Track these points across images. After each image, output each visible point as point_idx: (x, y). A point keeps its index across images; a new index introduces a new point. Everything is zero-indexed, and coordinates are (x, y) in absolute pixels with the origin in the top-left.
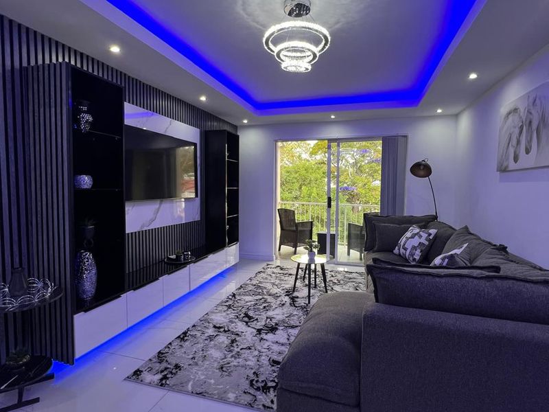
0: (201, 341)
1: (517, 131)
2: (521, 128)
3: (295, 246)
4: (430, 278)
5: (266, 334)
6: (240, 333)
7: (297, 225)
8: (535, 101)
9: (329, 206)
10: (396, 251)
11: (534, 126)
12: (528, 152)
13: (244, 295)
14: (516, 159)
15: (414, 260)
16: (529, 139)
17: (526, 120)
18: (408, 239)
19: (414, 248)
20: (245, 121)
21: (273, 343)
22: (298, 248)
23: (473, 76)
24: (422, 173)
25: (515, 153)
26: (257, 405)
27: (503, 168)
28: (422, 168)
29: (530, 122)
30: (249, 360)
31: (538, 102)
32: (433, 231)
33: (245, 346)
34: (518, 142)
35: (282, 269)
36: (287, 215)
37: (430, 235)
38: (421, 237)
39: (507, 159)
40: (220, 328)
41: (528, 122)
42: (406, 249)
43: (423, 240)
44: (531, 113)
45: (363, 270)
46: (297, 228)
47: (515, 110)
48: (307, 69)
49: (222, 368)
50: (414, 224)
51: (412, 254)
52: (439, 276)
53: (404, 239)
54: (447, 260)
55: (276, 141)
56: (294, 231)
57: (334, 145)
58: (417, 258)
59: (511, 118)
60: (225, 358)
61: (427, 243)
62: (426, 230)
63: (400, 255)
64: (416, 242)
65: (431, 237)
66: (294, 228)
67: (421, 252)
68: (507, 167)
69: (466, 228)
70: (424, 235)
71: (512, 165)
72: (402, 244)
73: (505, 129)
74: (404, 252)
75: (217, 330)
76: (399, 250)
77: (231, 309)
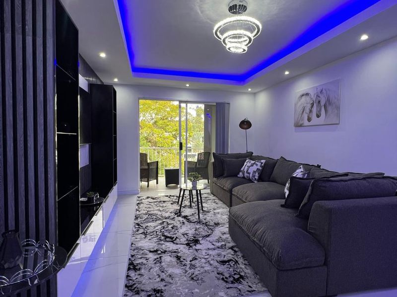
0: (153, 266)
1: (309, 106)
2: (312, 105)
3: (148, 181)
5: (195, 245)
6: (177, 251)
7: (148, 164)
8: (322, 91)
9: (181, 148)
10: (241, 174)
11: (322, 103)
12: (318, 116)
13: (148, 222)
14: (309, 120)
15: (255, 179)
16: (319, 110)
17: (316, 100)
18: (249, 167)
19: (254, 172)
20: (116, 80)
21: (206, 250)
22: (150, 182)
23: (287, 73)
24: (245, 127)
25: (308, 117)
26: (244, 293)
27: (299, 124)
28: (245, 123)
29: (319, 102)
31: (324, 91)
32: (263, 161)
33: (191, 258)
34: (311, 111)
35: (153, 199)
37: (262, 163)
38: (257, 165)
39: (303, 120)
40: (156, 251)
41: (317, 101)
42: (249, 173)
43: (258, 167)
44: (319, 97)
45: (208, 191)
46: (148, 167)
47: (307, 94)
48: (244, 50)
49: (192, 279)
50: (248, 158)
51: (254, 176)
53: (246, 167)
55: (139, 99)
57: (183, 105)
58: (257, 178)
59: (304, 98)
60: (186, 271)
61: (261, 168)
62: (259, 161)
63: (244, 177)
64: (255, 168)
65: (263, 165)
66: (146, 167)
67: (258, 174)
68: (303, 124)
69: (281, 157)
70: (259, 164)
71: (306, 123)
72: (245, 170)
73: (299, 103)
74: (248, 175)
75: (156, 253)
76: (244, 174)
77: (148, 236)
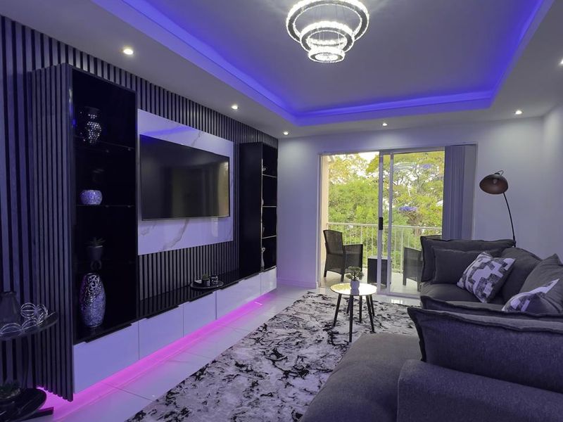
0: (218, 382)
3: (342, 273)
4: (501, 331)
5: (294, 377)
6: (264, 375)
7: (344, 248)
9: (381, 227)
10: (460, 284)
13: (277, 327)
15: (484, 295)
18: (475, 269)
19: (484, 281)
20: (286, 133)
21: (300, 390)
24: (495, 188)
28: (494, 181)
30: (270, 410)
32: (509, 261)
33: (266, 393)
35: (324, 298)
36: (333, 238)
37: (505, 265)
38: (492, 267)
40: (242, 366)
42: (473, 282)
43: (496, 272)
46: (344, 252)
48: (341, 57)
49: (235, 418)
50: (484, 250)
51: (482, 289)
52: (515, 330)
53: (471, 270)
54: (527, 302)
55: (321, 155)
56: (340, 255)
58: (488, 293)
60: (241, 405)
61: (501, 275)
62: (500, 259)
63: (465, 288)
64: (486, 272)
65: (506, 268)
66: (342, 252)
67: (492, 286)
69: (556, 257)
70: (497, 265)
72: (468, 275)
74: (471, 285)
75: (238, 368)
76: (464, 283)
77: (259, 344)
